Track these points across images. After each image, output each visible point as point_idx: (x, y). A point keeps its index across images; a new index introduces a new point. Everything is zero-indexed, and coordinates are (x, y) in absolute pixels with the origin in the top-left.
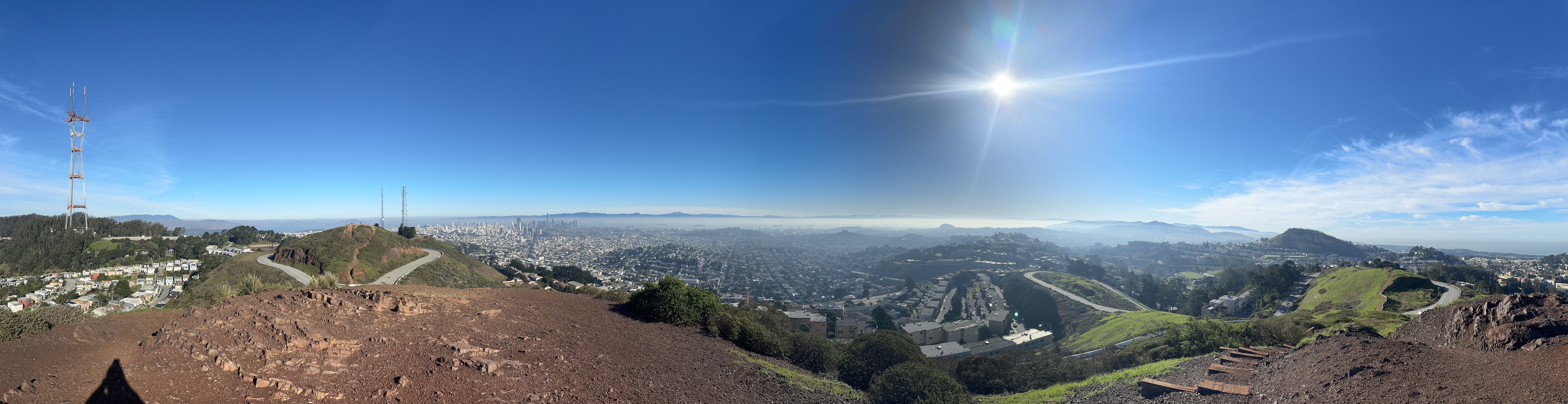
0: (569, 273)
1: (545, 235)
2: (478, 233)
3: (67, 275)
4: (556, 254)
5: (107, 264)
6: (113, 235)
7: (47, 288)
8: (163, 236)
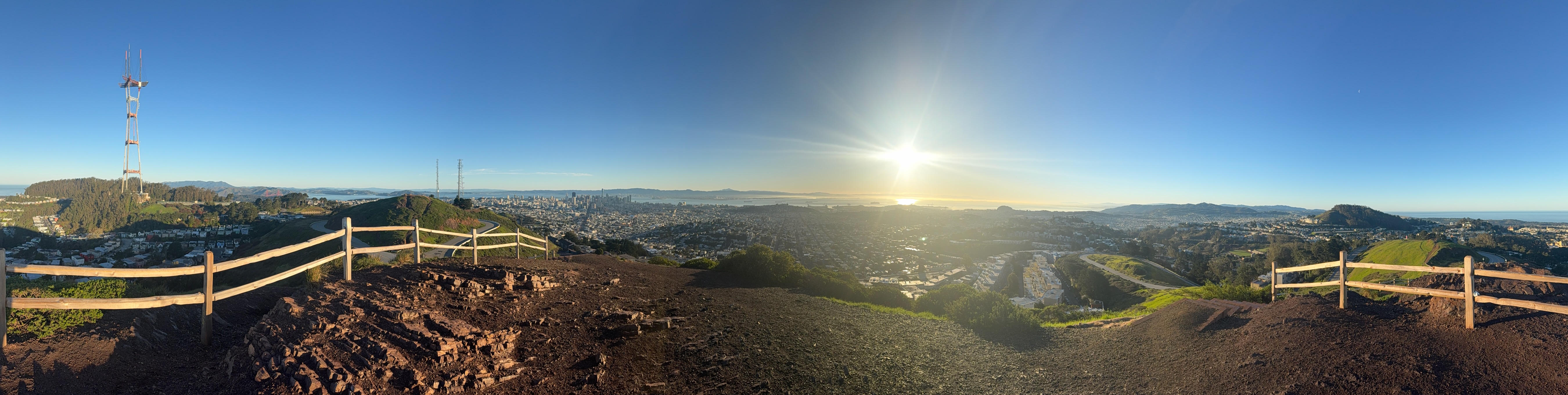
0: (621, 246)
1: (600, 210)
2: (532, 206)
3: (123, 235)
4: (609, 228)
6: (166, 200)
7: (106, 245)
8: (215, 201)
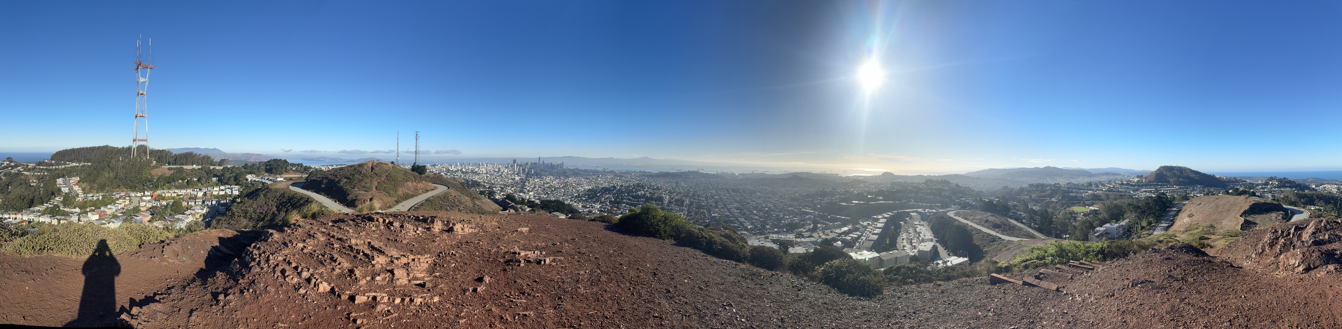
0: (554, 205)
1: (536, 174)
2: (479, 171)
3: (133, 195)
4: (544, 190)
5: (164, 187)
6: (169, 164)
7: (117, 203)
8: (210, 165)
